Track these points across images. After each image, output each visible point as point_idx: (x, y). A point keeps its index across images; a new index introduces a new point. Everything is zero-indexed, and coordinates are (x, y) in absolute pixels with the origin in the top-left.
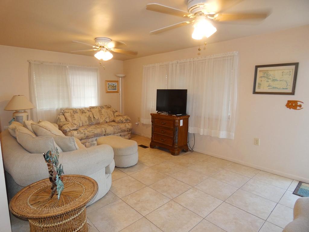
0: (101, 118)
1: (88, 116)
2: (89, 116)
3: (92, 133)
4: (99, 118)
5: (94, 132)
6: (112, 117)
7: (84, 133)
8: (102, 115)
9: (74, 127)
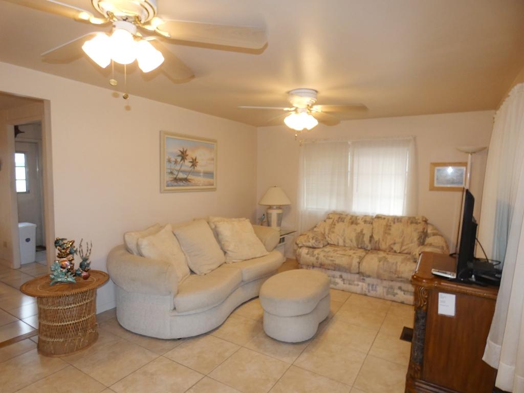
0: (383, 240)
1: (359, 230)
2: (362, 231)
3: (331, 260)
4: (381, 240)
5: (333, 261)
6: (411, 245)
7: (317, 256)
8: (389, 234)
9: (309, 241)
